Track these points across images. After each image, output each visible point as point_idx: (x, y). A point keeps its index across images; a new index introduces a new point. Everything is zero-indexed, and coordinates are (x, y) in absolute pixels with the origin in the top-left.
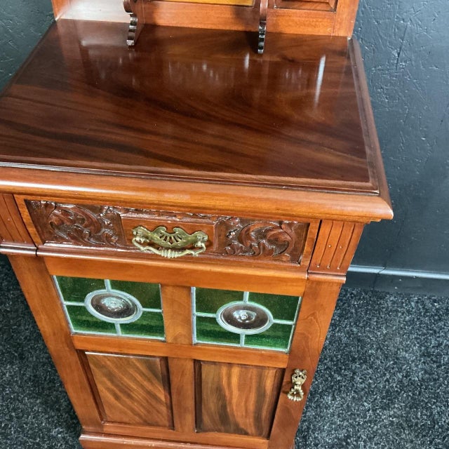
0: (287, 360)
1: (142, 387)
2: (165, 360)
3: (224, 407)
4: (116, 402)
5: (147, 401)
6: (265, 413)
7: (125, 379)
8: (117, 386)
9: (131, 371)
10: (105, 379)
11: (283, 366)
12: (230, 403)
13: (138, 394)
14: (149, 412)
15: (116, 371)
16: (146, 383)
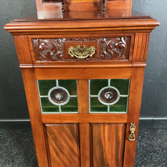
0: (127, 117)
1: (68, 144)
2: (78, 124)
3: (102, 153)
4: (57, 157)
5: (70, 155)
6: (120, 156)
7: (62, 141)
8: (57, 146)
9: (64, 134)
10: (53, 142)
11: (125, 121)
12: (105, 150)
13: (66, 150)
14: (70, 162)
15: (58, 135)
16: (70, 142)
